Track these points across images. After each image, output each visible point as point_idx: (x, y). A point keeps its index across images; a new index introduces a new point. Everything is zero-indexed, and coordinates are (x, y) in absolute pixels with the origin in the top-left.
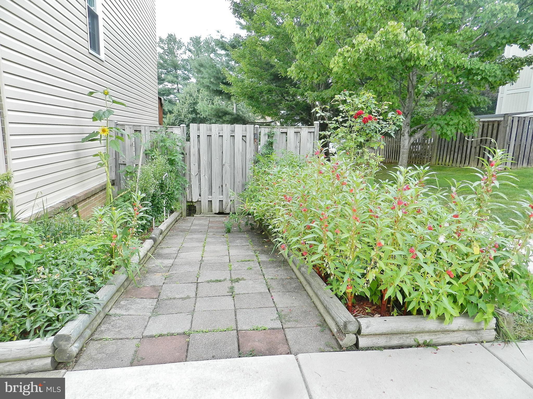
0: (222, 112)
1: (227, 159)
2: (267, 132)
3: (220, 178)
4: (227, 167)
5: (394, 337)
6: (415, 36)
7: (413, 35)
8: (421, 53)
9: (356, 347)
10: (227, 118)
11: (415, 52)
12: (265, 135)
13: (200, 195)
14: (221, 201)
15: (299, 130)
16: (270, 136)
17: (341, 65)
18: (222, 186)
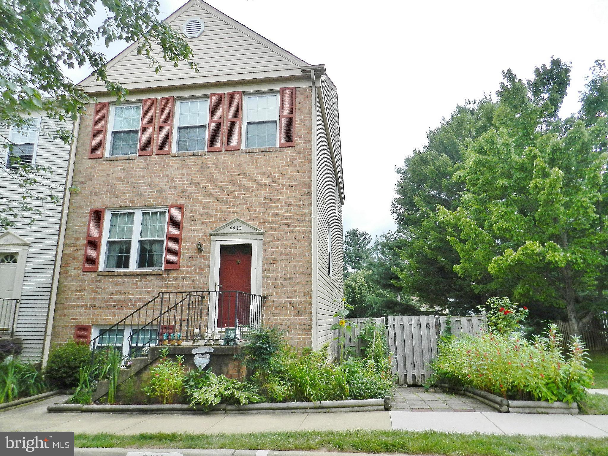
0: (392, 303)
1: (416, 341)
2: (445, 321)
3: (412, 356)
4: (417, 348)
5: (526, 409)
6: (551, 247)
7: (550, 246)
8: (557, 259)
9: (508, 412)
10: (397, 308)
11: (552, 259)
12: (444, 322)
13: (397, 370)
14: (414, 375)
15: (470, 318)
16: (448, 323)
17: (496, 269)
18: (414, 363)
